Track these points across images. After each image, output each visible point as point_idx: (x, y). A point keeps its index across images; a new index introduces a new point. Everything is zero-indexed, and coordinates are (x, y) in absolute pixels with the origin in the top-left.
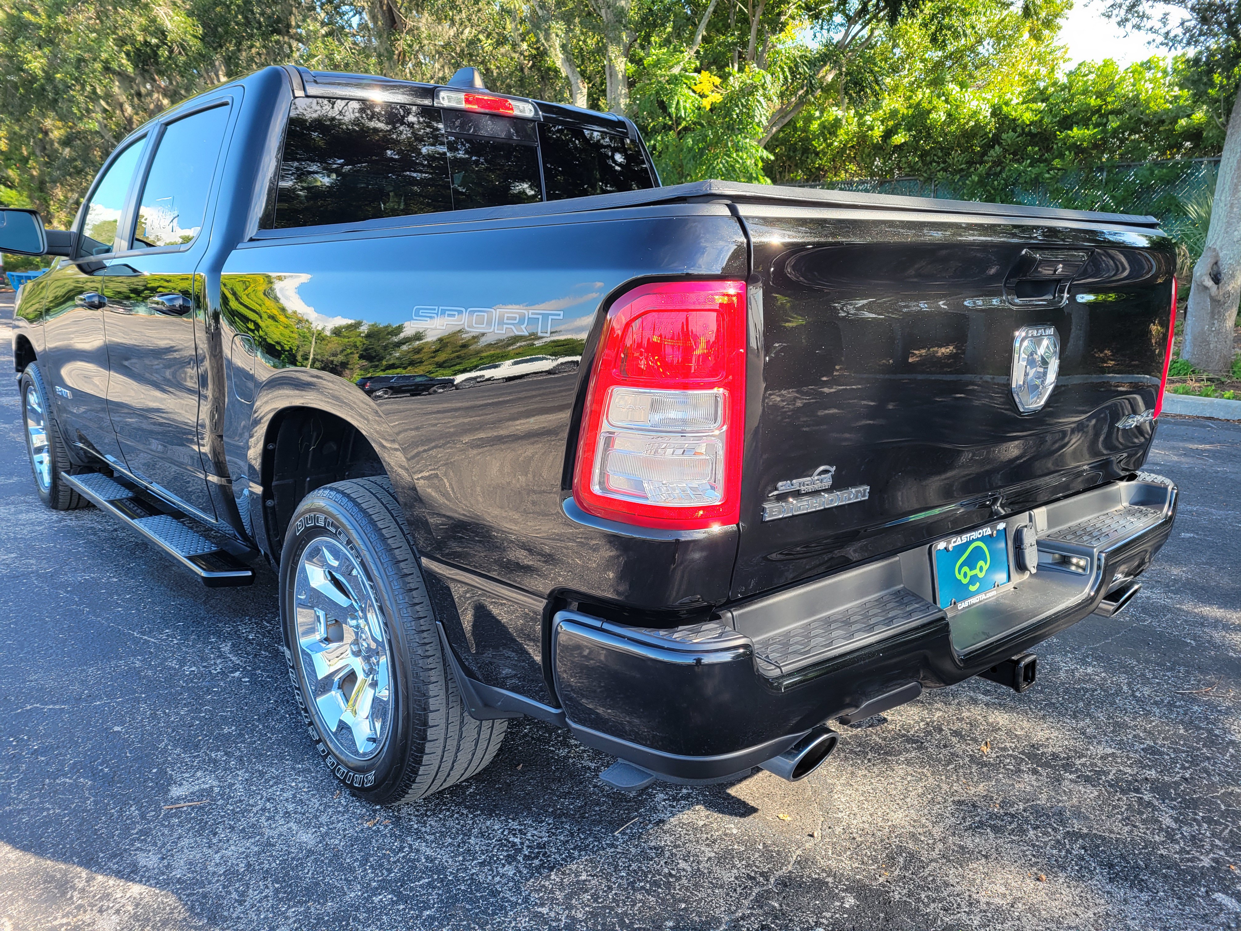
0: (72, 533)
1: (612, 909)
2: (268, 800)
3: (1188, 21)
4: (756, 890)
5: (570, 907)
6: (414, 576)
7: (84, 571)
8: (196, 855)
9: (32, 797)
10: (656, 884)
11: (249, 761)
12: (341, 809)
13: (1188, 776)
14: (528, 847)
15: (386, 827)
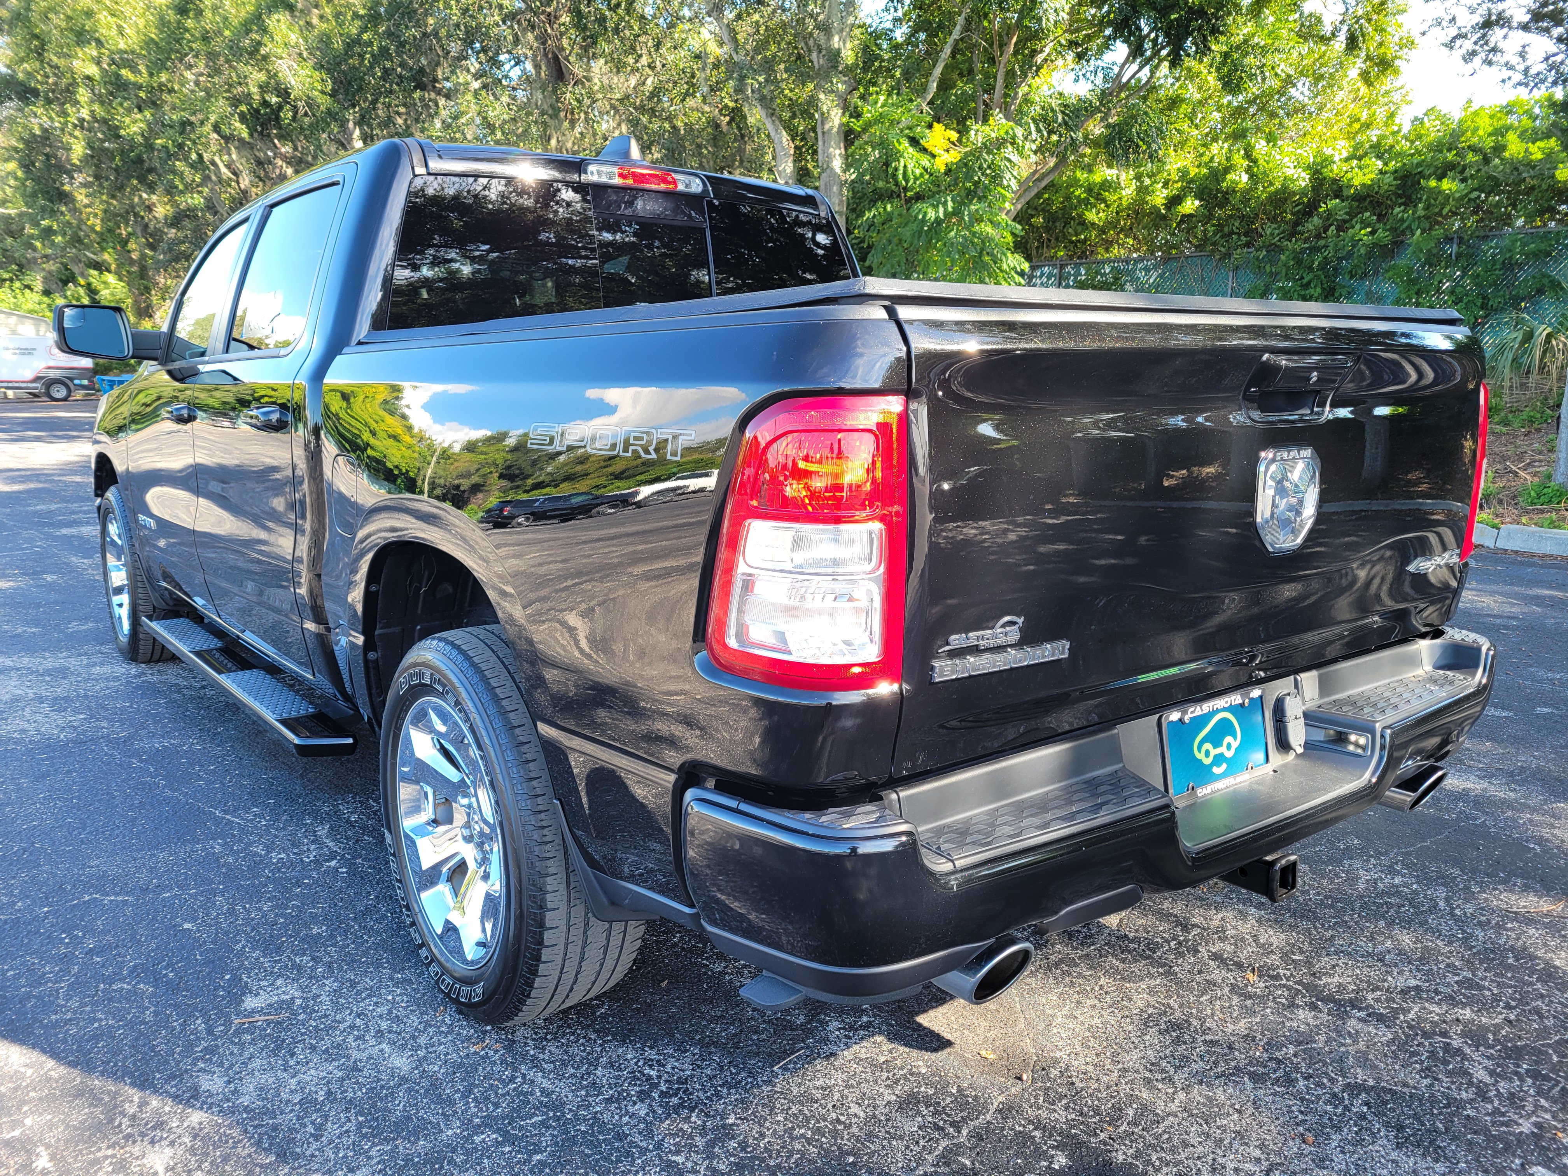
0: (151, 691)
1: (762, 1160)
2: (359, 1016)
3: (1554, 55)
4: (944, 1143)
5: (711, 1156)
6: (532, 745)
7: (163, 737)
8: (268, 1079)
9: (83, 1005)
10: (819, 1131)
11: (340, 968)
12: (443, 1029)
13: (1512, 1017)
14: (666, 1081)
15: (496, 1052)
